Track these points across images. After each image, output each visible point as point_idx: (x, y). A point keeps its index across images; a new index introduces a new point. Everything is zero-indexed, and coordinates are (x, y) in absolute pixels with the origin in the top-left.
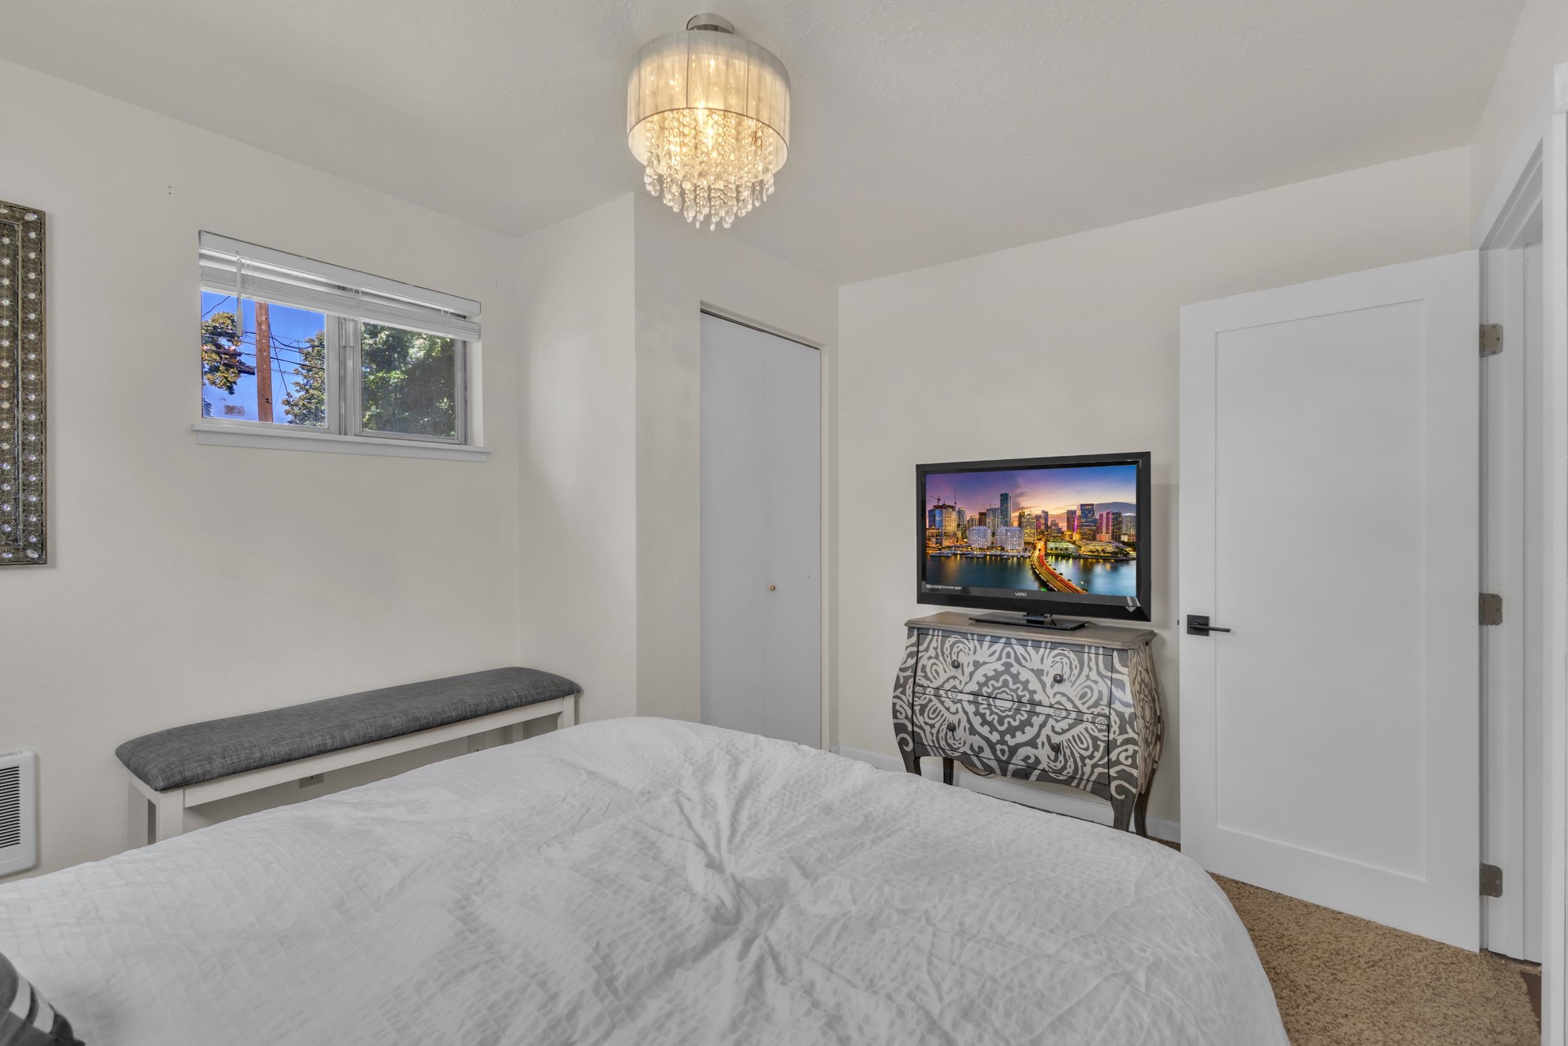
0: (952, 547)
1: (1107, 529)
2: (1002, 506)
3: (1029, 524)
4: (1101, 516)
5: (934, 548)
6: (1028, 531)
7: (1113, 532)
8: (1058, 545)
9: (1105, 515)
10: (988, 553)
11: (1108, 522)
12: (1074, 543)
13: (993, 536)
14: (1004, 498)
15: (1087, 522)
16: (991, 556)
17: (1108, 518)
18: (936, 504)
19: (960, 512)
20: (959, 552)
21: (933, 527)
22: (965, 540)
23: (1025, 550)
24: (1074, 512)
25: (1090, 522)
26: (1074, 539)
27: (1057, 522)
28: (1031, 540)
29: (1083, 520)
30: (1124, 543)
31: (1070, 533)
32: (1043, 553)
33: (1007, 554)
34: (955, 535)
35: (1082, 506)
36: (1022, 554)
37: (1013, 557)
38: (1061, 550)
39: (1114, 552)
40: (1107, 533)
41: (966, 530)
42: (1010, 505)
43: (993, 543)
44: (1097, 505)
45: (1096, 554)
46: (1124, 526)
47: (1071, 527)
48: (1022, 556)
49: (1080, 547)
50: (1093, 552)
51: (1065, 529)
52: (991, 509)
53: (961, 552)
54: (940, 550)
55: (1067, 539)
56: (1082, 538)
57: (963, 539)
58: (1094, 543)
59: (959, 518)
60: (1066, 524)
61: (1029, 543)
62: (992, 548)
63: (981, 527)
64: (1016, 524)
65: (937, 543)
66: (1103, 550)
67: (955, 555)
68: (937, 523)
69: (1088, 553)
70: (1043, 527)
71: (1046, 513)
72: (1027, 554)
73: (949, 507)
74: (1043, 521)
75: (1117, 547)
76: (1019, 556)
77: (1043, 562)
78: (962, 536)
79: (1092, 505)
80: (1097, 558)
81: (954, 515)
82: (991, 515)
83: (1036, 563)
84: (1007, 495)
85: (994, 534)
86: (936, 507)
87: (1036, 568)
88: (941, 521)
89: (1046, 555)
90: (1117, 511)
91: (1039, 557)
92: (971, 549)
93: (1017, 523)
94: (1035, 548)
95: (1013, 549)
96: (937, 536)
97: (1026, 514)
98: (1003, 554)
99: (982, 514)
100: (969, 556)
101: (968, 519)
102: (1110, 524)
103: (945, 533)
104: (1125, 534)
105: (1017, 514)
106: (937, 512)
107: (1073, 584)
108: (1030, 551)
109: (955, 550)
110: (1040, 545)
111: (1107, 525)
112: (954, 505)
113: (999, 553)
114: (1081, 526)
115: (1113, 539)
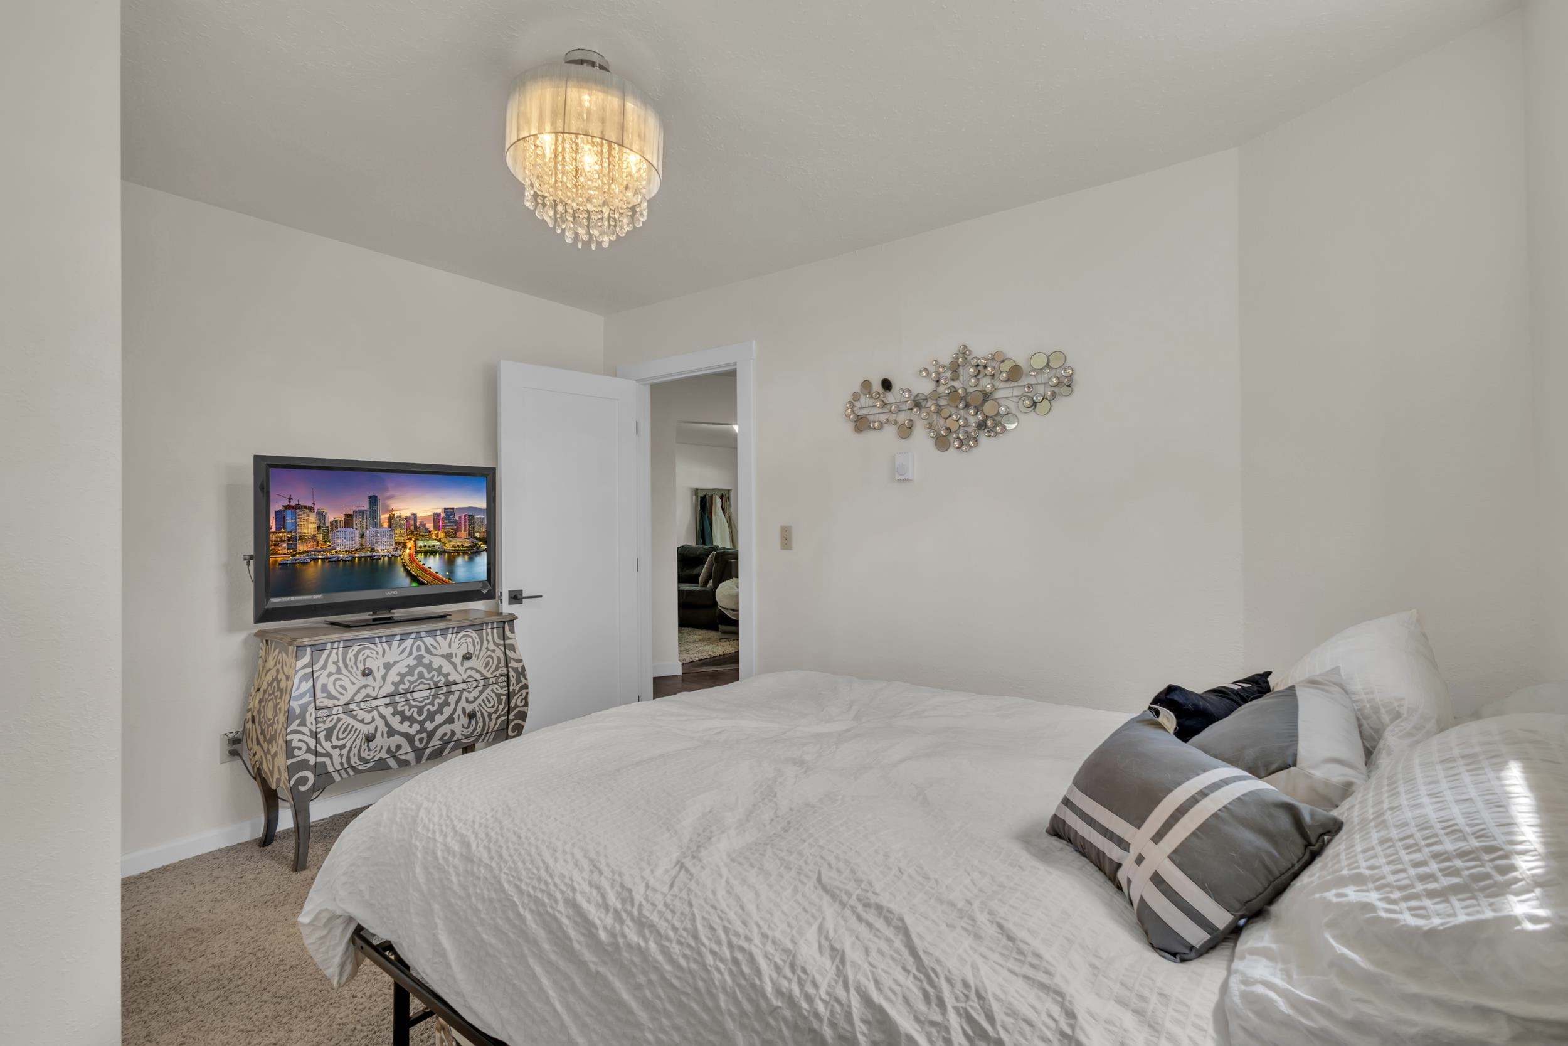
0: (310, 552)
1: (465, 528)
2: (370, 508)
3: (399, 525)
4: (460, 517)
5: (285, 554)
6: (398, 531)
7: (469, 530)
8: (426, 543)
9: (463, 517)
10: (356, 555)
11: (465, 522)
12: (439, 540)
13: (361, 538)
14: (373, 500)
15: (449, 522)
16: (360, 558)
17: (465, 519)
18: (286, 503)
19: (320, 514)
20: (320, 557)
21: (283, 530)
22: (328, 543)
23: (396, 549)
24: (439, 514)
25: (452, 522)
26: (440, 537)
27: (425, 523)
28: (402, 540)
29: (447, 521)
30: (477, 538)
31: (436, 532)
32: (413, 551)
33: (379, 554)
34: (314, 538)
35: (445, 509)
36: (393, 553)
37: (384, 557)
38: (429, 547)
39: (470, 546)
40: (465, 531)
41: (328, 533)
42: (380, 507)
43: (361, 545)
44: (457, 508)
45: (457, 548)
46: (476, 525)
47: (436, 527)
48: (393, 556)
49: (445, 544)
50: (455, 547)
51: (431, 529)
52: (359, 510)
53: (324, 557)
54: (293, 556)
55: (434, 537)
56: (446, 536)
57: (325, 542)
58: (456, 540)
59: (320, 520)
60: (432, 525)
61: (399, 543)
62: (361, 550)
63: (347, 529)
64: (386, 525)
65: (288, 549)
66: (462, 545)
67: (316, 560)
68: (289, 527)
69: (452, 548)
70: (412, 528)
71: (415, 515)
72: (399, 553)
73: (306, 507)
74: (412, 522)
75: (472, 542)
76: (390, 556)
77: (413, 559)
78: (324, 539)
79: (453, 508)
80: (458, 551)
81: (312, 517)
82: (358, 517)
83: (407, 561)
84: (376, 497)
85: (362, 536)
86: (286, 508)
87: (407, 565)
88: (294, 524)
89: (416, 552)
90: (471, 514)
91: (410, 555)
92: (336, 552)
93: (388, 524)
94: (405, 547)
95: (384, 549)
96: (289, 540)
97: (396, 516)
98: (373, 554)
99: (347, 516)
100: (334, 560)
101: (331, 520)
102: (467, 524)
103: (300, 536)
104: (477, 532)
105: (387, 515)
106: (288, 513)
107: (440, 575)
108: (400, 550)
109: (315, 555)
110: (410, 544)
111: (465, 525)
112: (312, 506)
113: (368, 554)
114: (445, 526)
115: (469, 536)
